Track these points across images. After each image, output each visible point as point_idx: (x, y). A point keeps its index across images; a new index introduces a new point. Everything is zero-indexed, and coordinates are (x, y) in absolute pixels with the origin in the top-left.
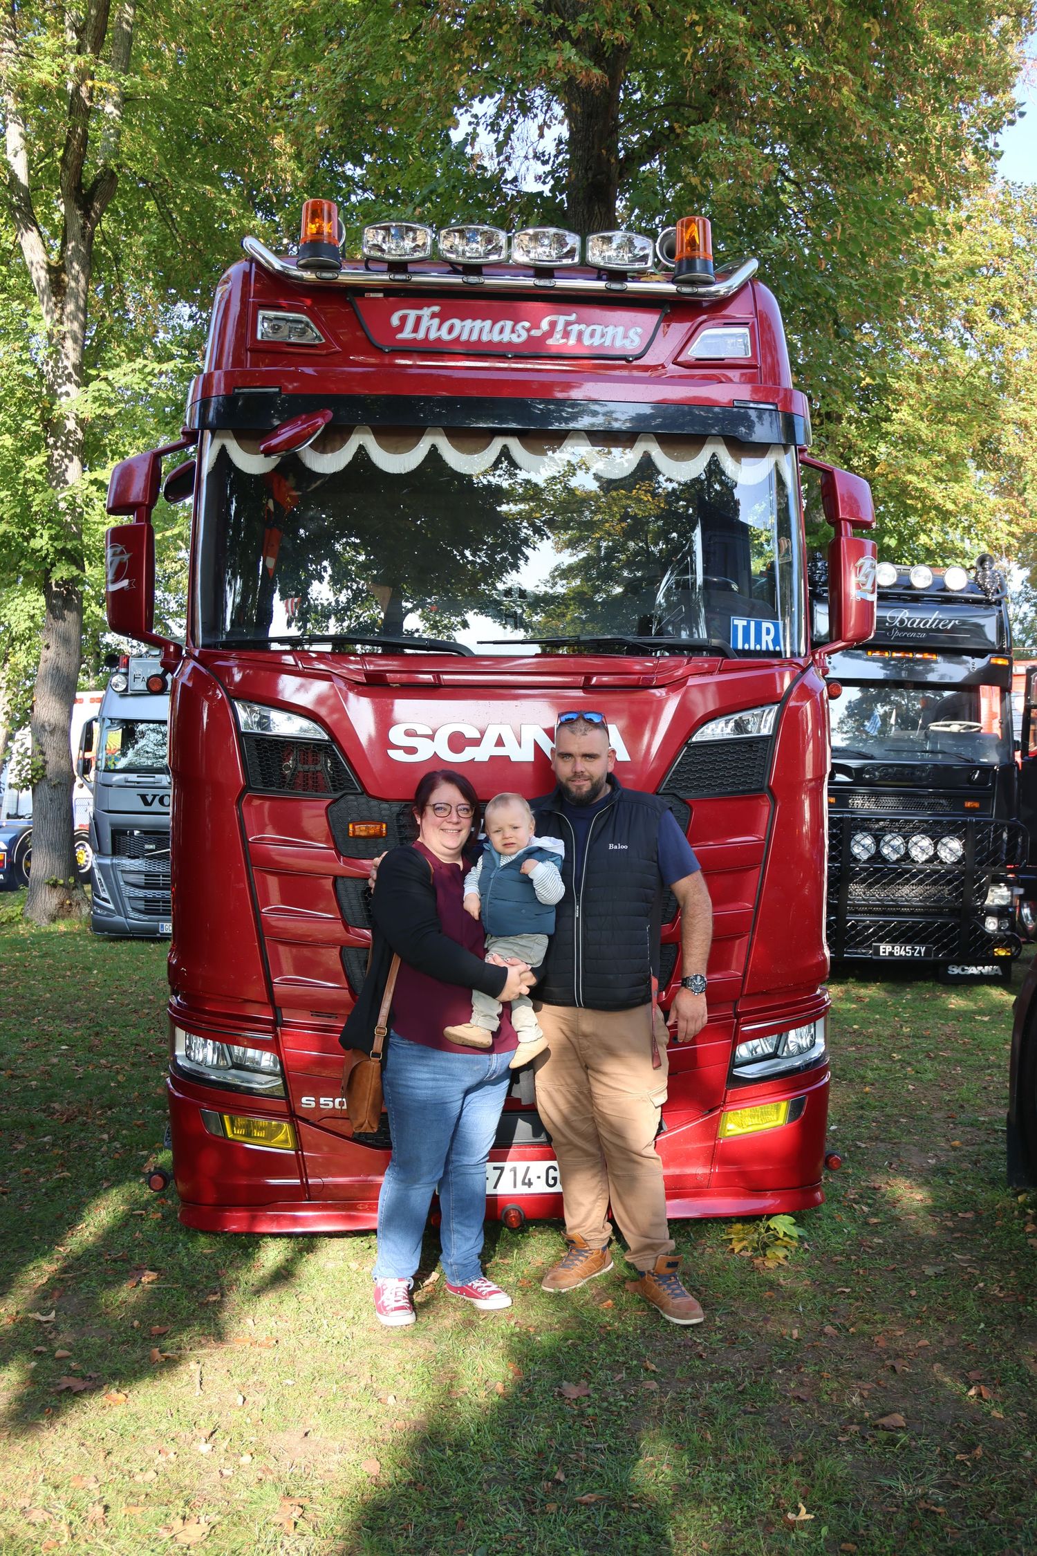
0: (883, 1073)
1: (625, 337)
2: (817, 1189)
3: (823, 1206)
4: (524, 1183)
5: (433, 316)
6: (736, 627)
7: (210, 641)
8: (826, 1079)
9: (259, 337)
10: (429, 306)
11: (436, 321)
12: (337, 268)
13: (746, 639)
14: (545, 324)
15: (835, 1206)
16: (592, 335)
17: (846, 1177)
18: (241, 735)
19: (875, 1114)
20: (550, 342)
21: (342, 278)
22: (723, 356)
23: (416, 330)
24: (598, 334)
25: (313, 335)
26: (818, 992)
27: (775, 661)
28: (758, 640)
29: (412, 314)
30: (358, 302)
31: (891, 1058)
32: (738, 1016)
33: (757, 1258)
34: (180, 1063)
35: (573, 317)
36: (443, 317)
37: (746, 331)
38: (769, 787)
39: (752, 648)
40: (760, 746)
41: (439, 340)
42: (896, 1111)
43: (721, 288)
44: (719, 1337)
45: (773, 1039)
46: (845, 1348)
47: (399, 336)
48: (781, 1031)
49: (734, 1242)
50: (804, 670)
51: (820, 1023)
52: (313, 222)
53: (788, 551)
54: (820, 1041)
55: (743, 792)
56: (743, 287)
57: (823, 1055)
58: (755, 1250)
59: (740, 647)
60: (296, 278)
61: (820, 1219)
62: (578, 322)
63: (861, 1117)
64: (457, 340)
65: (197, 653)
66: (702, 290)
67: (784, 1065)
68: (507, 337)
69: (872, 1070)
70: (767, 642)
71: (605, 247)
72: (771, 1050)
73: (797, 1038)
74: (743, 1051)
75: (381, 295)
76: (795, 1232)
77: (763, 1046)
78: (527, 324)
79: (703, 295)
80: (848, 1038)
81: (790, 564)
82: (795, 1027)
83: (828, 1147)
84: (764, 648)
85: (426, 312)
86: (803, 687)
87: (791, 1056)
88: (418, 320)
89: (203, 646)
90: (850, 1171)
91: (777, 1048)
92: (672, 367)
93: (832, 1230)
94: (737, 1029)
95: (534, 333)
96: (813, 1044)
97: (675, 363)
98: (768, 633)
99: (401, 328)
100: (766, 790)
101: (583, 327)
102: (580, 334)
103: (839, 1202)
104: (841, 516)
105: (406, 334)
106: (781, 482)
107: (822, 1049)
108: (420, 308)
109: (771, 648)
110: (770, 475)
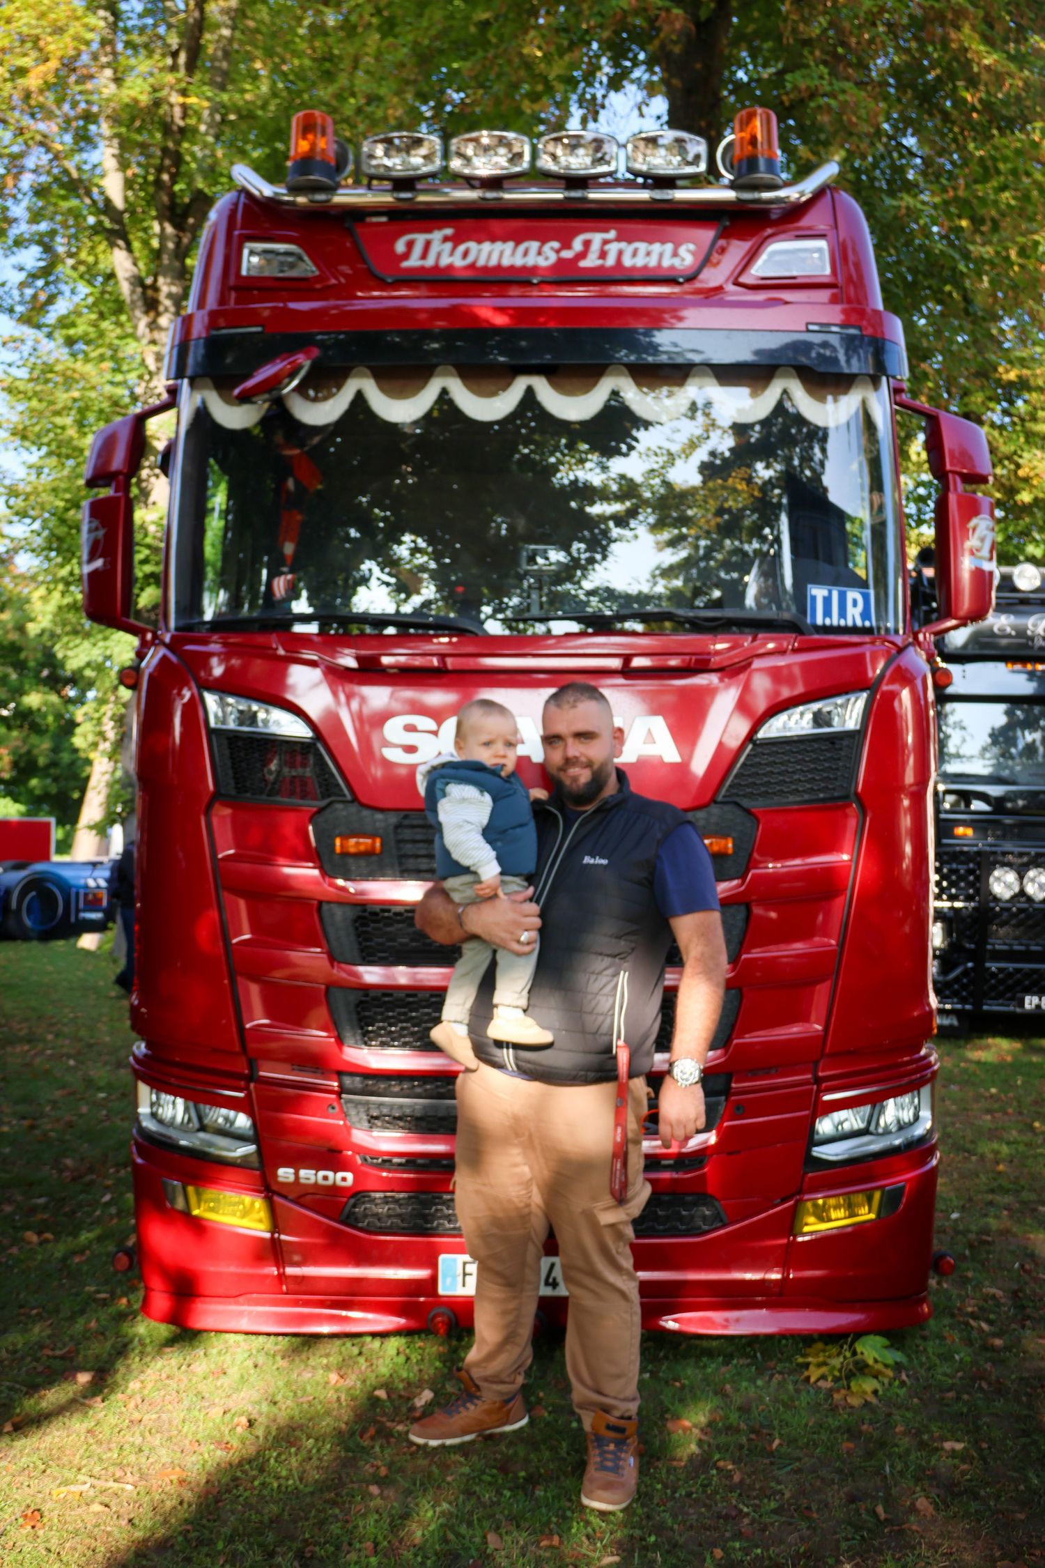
0: (1021, 1148)
1: (675, 254)
2: (924, 1300)
3: (932, 1322)
4: (547, 1284)
5: (446, 239)
6: (814, 598)
7: (182, 623)
8: (934, 1162)
9: (244, 272)
10: (440, 228)
11: (449, 245)
12: (332, 189)
13: (827, 613)
14: (577, 244)
15: (947, 1321)
16: (635, 254)
17: (964, 1281)
18: (211, 732)
19: (1007, 1199)
20: (583, 264)
21: (337, 199)
22: (794, 273)
23: (424, 256)
24: (642, 252)
25: (308, 268)
26: (923, 1052)
27: (867, 639)
28: (843, 613)
29: (420, 239)
30: (359, 231)
31: (1032, 1129)
32: (818, 1081)
33: (838, 1391)
34: (145, 1124)
35: (612, 234)
36: (456, 240)
37: (822, 244)
38: (856, 793)
39: (835, 623)
40: (845, 743)
41: (450, 267)
42: (1033, 1197)
43: (792, 194)
44: (773, 1505)
45: (867, 1109)
46: (941, 1535)
47: (405, 264)
48: (876, 1101)
49: (812, 1368)
50: (901, 650)
51: (926, 1091)
52: (304, 138)
53: (881, 508)
54: (926, 1114)
55: (823, 800)
56: (819, 194)
57: (930, 1132)
58: (836, 1380)
59: (819, 621)
60: (288, 203)
61: (924, 1338)
62: (619, 239)
63: (991, 1203)
64: (472, 266)
65: (167, 638)
66: (766, 195)
67: (876, 1146)
68: (531, 260)
69: (1008, 1143)
70: (854, 616)
71: (649, 152)
72: (862, 1125)
73: (894, 1111)
74: (825, 1126)
75: (384, 219)
76: (893, 1356)
77: (851, 1119)
78: (556, 245)
79: (771, 201)
80: (983, 1104)
81: (883, 524)
82: (895, 1096)
83: (937, 1245)
84: (850, 623)
85: (437, 236)
86: (899, 669)
87: (887, 1132)
88: (428, 244)
89: (177, 629)
90: (970, 1274)
91: (869, 1123)
92: (730, 287)
93: (940, 1356)
94: (818, 1097)
95: (567, 254)
96: (916, 1118)
97: (736, 283)
98: (855, 603)
99: (406, 256)
100: (853, 797)
101: (623, 245)
102: (620, 253)
103: (953, 1315)
104: (948, 467)
105: (414, 262)
106: (869, 425)
107: (928, 1125)
108: (429, 231)
109: (859, 623)
110: (857, 413)
